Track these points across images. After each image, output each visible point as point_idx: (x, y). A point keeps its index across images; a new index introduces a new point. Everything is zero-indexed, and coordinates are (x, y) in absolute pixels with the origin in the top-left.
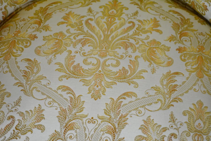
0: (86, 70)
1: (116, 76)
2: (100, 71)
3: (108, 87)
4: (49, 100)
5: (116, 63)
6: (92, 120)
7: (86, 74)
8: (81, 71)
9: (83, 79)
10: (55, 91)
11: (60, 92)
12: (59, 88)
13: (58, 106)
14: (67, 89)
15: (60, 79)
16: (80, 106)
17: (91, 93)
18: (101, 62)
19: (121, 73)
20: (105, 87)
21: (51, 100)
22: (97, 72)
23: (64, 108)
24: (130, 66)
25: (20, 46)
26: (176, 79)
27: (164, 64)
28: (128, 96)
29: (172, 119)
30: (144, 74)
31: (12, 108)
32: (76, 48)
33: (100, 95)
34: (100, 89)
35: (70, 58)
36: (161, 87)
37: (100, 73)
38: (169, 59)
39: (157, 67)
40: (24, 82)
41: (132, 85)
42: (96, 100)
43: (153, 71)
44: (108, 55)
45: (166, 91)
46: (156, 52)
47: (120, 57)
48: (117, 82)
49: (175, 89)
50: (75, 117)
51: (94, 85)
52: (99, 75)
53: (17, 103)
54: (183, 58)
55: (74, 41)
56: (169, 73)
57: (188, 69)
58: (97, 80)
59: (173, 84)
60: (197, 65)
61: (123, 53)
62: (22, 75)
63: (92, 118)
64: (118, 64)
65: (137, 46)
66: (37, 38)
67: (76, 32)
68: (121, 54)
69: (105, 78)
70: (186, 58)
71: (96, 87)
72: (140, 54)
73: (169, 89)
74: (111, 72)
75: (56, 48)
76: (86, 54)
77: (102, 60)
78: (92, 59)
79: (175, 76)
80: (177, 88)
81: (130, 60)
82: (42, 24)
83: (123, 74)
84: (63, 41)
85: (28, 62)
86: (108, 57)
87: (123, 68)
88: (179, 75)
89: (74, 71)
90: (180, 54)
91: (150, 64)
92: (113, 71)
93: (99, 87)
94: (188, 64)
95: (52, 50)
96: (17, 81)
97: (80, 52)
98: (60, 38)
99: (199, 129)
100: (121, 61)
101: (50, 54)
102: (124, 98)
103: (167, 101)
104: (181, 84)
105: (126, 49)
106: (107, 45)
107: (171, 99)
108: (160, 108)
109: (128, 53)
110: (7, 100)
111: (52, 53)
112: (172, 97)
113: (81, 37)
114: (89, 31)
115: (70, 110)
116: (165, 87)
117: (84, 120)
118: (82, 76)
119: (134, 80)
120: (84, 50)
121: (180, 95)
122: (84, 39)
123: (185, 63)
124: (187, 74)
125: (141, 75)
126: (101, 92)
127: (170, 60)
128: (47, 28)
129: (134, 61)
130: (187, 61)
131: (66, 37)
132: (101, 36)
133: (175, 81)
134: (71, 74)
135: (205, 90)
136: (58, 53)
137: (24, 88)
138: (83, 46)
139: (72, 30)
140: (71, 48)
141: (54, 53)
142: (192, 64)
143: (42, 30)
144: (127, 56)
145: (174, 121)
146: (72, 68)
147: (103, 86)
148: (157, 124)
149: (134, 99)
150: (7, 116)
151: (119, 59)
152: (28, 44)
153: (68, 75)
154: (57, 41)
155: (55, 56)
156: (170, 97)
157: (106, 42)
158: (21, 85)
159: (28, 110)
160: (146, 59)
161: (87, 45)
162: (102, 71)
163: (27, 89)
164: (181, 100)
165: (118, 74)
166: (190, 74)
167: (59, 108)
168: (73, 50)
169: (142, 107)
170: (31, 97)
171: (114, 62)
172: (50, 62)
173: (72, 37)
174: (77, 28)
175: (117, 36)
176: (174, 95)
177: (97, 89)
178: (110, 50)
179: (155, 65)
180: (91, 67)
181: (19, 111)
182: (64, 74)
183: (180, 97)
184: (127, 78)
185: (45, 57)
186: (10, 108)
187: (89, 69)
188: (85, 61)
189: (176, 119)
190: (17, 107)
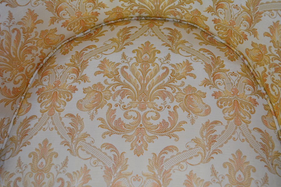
0: (127, 125)
1: (157, 129)
2: (141, 125)
3: (150, 142)
4: (94, 159)
5: (156, 116)
6: (137, 178)
7: (128, 129)
8: (123, 126)
9: (125, 135)
10: (99, 149)
11: (104, 149)
12: (103, 146)
13: (103, 165)
14: (110, 146)
15: (104, 136)
16: (124, 163)
17: (134, 149)
18: (142, 116)
19: (162, 126)
20: (147, 142)
21: (96, 159)
22: (139, 126)
23: (109, 167)
24: (170, 118)
25: (62, 99)
26: (215, 128)
27: (202, 113)
28: (170, 150)
29: (214, 172)
30: (184, 126)
31: (60, 170)
32: (116, 100)
33: (142, 150)
34: (142, 144)
35: (111, 112)
36: (201, 139)
37: (141, 127)
38: (206, 107)
39: (196, 117)
40: (69, 140)
41: (173, 138)
42: (138, 156)
43: (193, 122)
44: (147, 108)
45: (205, 142)
46: (193, 100)
47: (159, 109)
48: (158, 136)
49: (215, 140)
50: (120, 175)
51: (136, 140)
52: (141, 129)
53: (65, 164)
54: (219, 104)
55: (113, 93)
56: (207, 123)
57: (225, 116)
58: (139, 135)
59: (213, 134)
60: (234, 111)
61: (162, 104)
62: (67, 133)
63: (137, 175)
64: (158, 116)
65: (174, 94)
66: (77, 90)
67: (113, 82)
68: (159, 105)
69: (147, 132)
70: (223, 104)
71: (138, 142)
72: (178, 104)
73: (209, 140)
74: (151, 126)
75: (96, 102)
76: (126, 107)
77: (142, 113)
78: (132, 112)
79: (215, 126)
80: (216, 138)
81: (170, 112)
82: (80, 74)
83: (163, 127)
84: (102, 93)
85: (71, 118)
86: (148, 109)
87: (164, 120)
88: (218, 124)
89: (116, 127)
90: (216, 100)
91: (189, 115)
92: (154, 124)
93: (141, 142)
94: (225, 111)
95: (93, 105)
96: (64, 140)
97: (120, 105)
98: (99, 90)
99: (240, 181)
100: (160, 113)
101: (91, 109)
102: (166, 153)
103: (207, 153)
104: (221, 134)
105: (164, 98)
106: (145, 96)
107: (211, 151)
108: (201, 161)
109: (166, 103)
110: (54, 161)
111: (93, 107)
112: (212, 149)
113: (119, 88)
114: (126, 81)
115: (115, 169)
116: (205, 139)
117: (130, 177)
118: (124, 132)
119: (174, 133)
120: (124, 103)
121: (220, 146)
122: (122, 90)
123: (222, 110)
124: (225, 122)
125: (181, 127)
126: (143, 147)
127: (208, 108)
128: (85, 79)
129: (173, 112)
130: (224, 108)
131: (105, 89)
132: (138, 86)
133: (214, 131)
134: (114, 130)
135: (244, 138)
136: (99, 108)
137: (70, 147)
138: (122, 99)
139: (110, 81)
140: (110, 101)
141: (95, 108)
142: (229, 110)
143: (81, 81)
144: (165, 107)
145: (215, 175)
146: (114, 123)
147: (145, 141)
148: (199, 178)
149: (175, 152)
150: (57, 178)
151: (158, 112)
152: (70, 97)
153: (111, 131)
154: (97, 94)
155: (97, 111)
156: (210, 149)
157: (144, 93)
158: (67, 144)
159: (75, 171)
160: (184, 109)
161: (126, 97)
162: (143, 125)
163: (72, 148)
164: (220, 152)
165: (159, 127)
166: (228, 123)
167: (104, 168)
168: (113, 103)
169: (184, 161)
170: (77, 157)
171: (154, 115)
172: (92, 118)
173: (110, 89)
174: (113, 78)
175: (153, 85)
176: (213, 147)
177: (139, 144)
178: (148, 101)
179: (194, 115)
180: (131, 121)
181: (67, 172)
182: (107, 130)
183: (219, 148)
184: (168, 131)
185: (87, 112)
186: (58, 169)
187: (130, 123)
188: (126, 115)
189: (218, 172)
190: (65, 168)
